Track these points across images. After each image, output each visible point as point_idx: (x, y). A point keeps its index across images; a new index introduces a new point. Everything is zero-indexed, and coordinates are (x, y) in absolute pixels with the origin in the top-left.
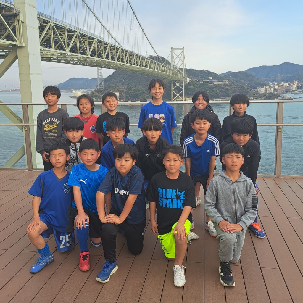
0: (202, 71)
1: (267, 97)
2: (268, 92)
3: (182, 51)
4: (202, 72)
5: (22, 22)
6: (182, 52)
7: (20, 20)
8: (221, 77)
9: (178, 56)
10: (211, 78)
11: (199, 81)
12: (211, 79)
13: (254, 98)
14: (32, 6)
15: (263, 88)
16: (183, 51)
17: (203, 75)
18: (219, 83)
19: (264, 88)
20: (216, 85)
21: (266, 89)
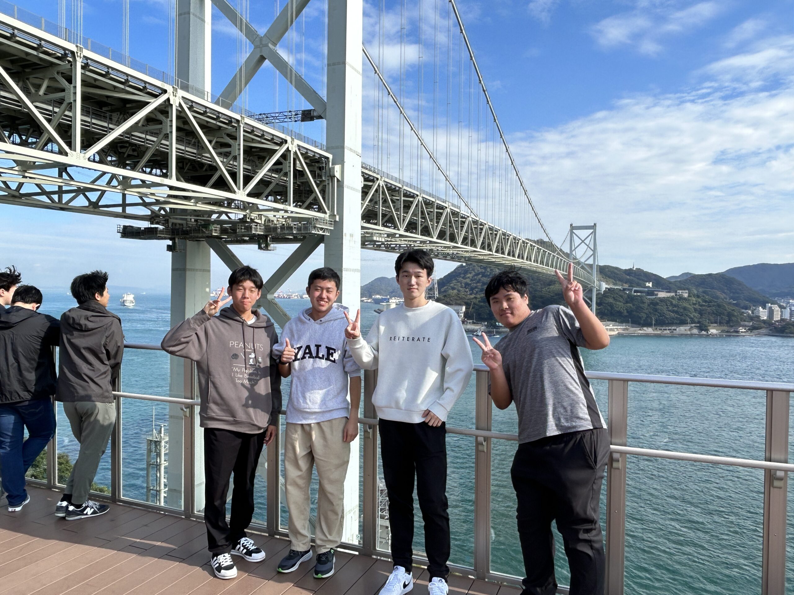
0: (630, 270)
1: (775, 328)
2: (777, 317)
3: (592, 230)
4: (629, 272)
5: (337, 179)
6: (592, 233)
7: (335, 176)
8: (670, 283)
9: (583, 241)
10: (650, 285)
11: (624, 289)
12: (649, 287)
13: (747, 328)
14: (354, 152)
15: (764, 308)
16: (594, 233)
17: (632, 278)
18: (669, 295)
19: (767, 308)
20: (662, 300)
21: (771, 312)
